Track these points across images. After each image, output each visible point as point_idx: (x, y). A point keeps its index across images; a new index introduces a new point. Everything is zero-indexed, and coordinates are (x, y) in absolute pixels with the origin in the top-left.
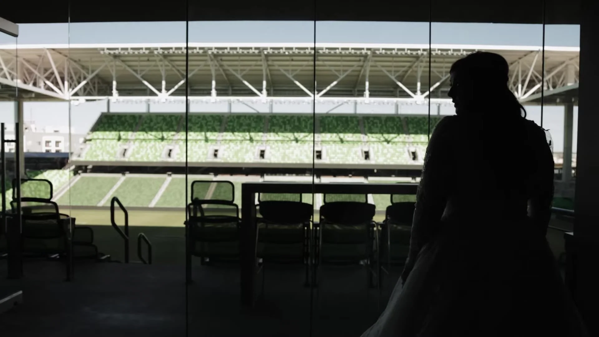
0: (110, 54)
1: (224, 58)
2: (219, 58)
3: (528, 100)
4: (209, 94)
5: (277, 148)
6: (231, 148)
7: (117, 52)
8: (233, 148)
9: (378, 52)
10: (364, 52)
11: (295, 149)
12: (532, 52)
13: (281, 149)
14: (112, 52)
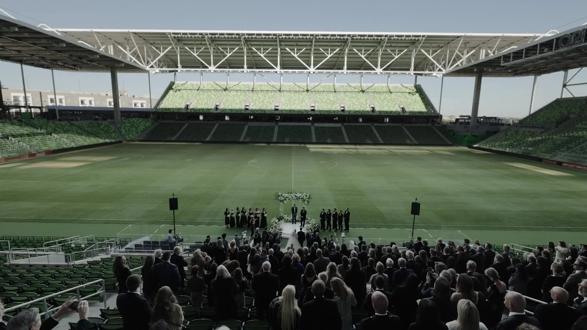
0: (175, 37)
1: (252, 43)
2: (249, 43)
3: (452, 71)
4: (243, 68)
5: (286, 105)
6: (257, 104)
7: (179, 36)
8: (258, 105)
9: (355, 38)
10: (345, 37)
11: (297, 105)
12: (458, 37)
13: (288, 105)
14: (176, 36)
